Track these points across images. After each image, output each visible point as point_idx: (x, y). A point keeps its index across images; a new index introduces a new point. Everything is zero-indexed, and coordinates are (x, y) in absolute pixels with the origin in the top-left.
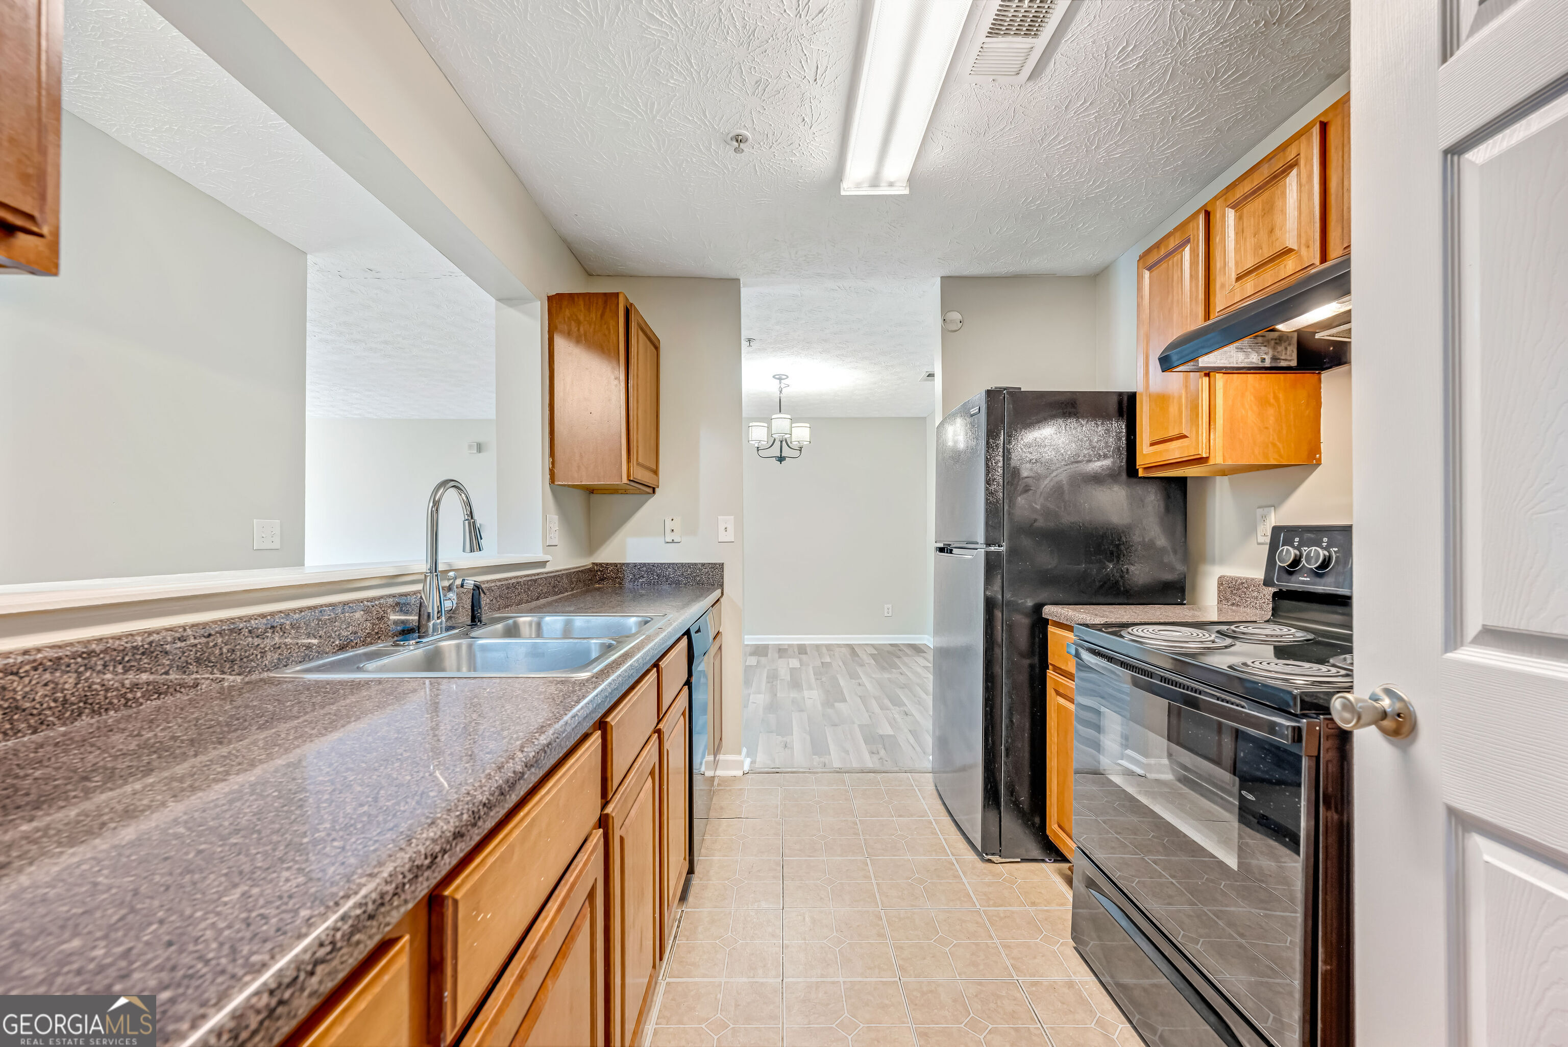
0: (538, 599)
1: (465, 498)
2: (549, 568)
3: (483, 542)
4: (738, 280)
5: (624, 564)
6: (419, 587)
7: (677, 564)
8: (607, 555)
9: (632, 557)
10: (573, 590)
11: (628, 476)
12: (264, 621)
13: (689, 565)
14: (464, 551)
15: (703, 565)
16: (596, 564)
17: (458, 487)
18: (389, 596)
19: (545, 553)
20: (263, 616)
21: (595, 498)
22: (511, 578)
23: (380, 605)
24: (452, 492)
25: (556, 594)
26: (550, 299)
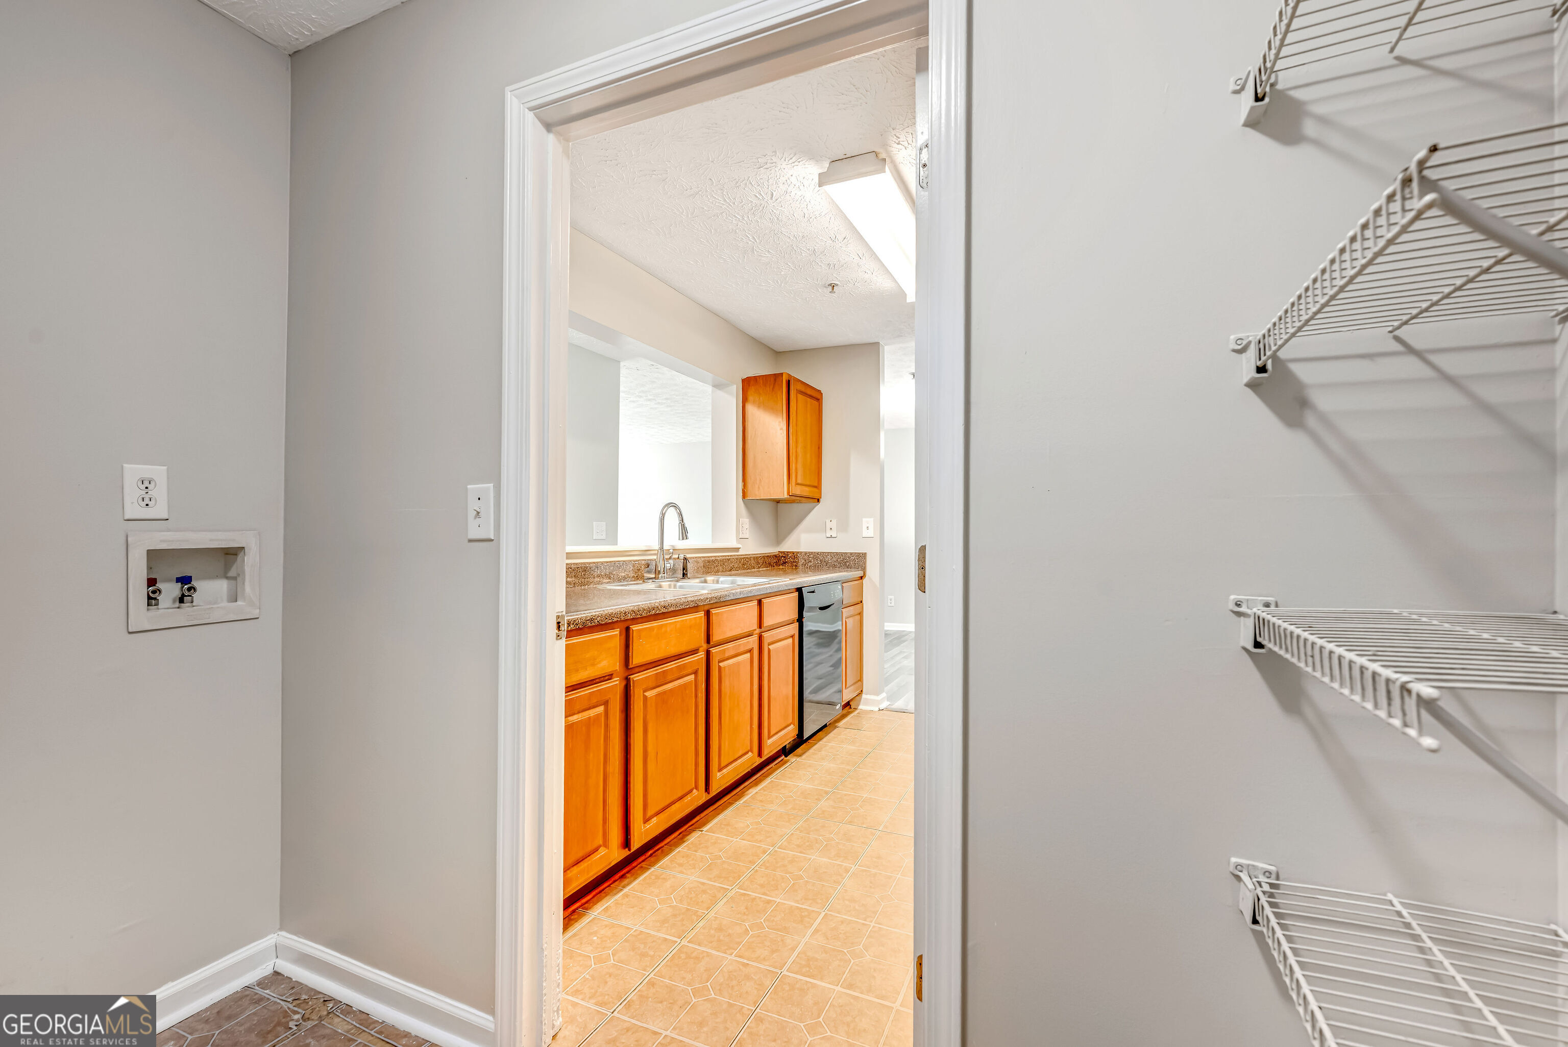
0: (730, 570)
1: (679, 511)
2: (741, 552)
3: (689, 535)
4: (878, 343)
5: (798, 552)
6: (655, 557)
7: (833, 553)
8: (788, 546)
9: (803, 548)
10: (759, 568)
11: (788, 493)
12: (595, 565)
13: (842, 554)
14: (679, 539)
15: (851, 554)
16: (781, 552)
17: (675, 506)
18: (643, 560)
19: (738, 542)
20: (594, 563)
21: (779, 505)
22: (711, 557)
23: (639, 564)
24: (672, 509)
25: (745, 569)
26: (743, 381)
